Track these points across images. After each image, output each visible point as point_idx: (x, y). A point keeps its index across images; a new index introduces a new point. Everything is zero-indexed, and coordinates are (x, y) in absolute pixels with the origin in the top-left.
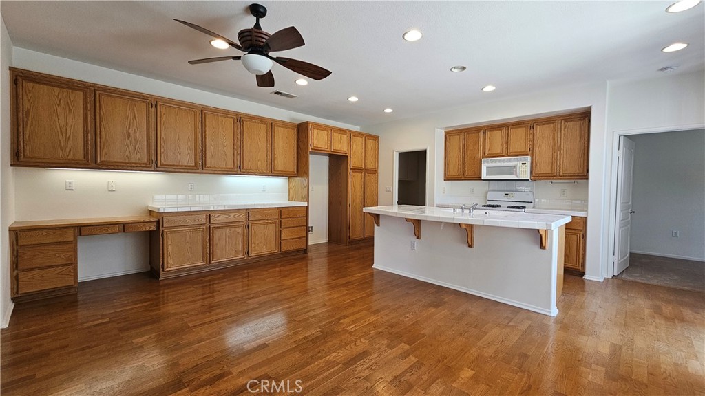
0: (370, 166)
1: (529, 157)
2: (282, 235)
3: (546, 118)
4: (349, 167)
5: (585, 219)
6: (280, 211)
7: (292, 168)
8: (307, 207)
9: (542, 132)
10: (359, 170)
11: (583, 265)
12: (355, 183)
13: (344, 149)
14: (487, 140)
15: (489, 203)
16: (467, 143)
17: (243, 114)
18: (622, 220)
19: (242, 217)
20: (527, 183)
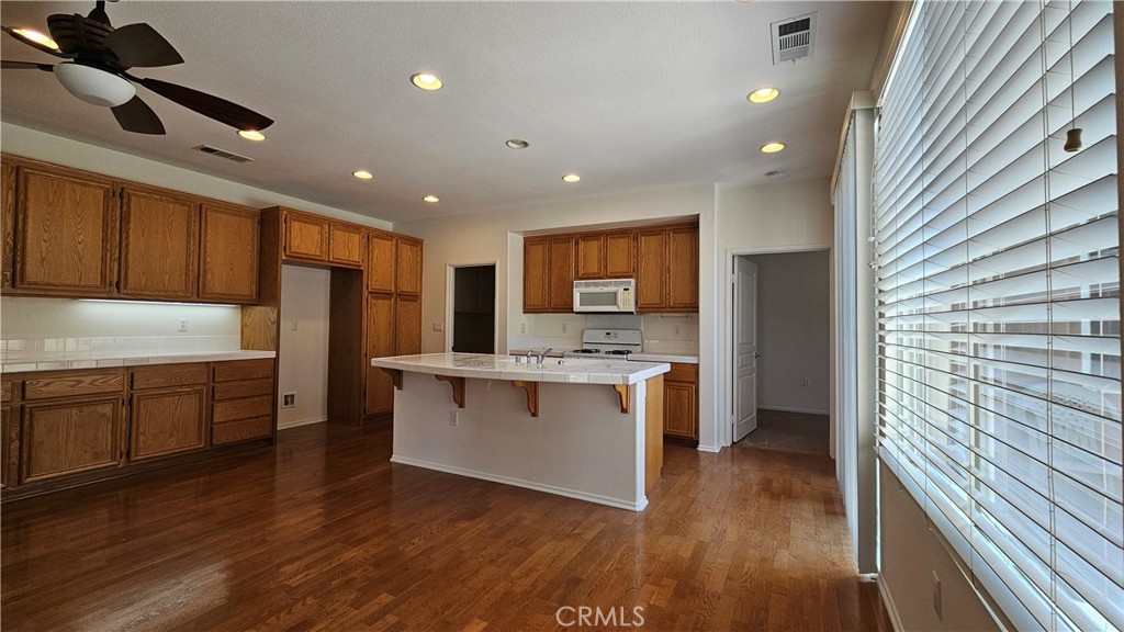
0: (406, 287)
1: (633, 281)
2: (215, 415)
3: (652, 227)
4: (365, 287)
5: (696, 366)
6: (213, 370)
7: (246, 287)
8: (276, 360)
9: (649, 245)
10: (387, 295)
11: (697, 431)
12: (376, 316)
13: (356, 257)
14: (581, 254)
15: (586, 347)
16: (554, 258)
17: (130, 183)
18: (742, 367)
19: (115, 383)
20: (631, 316)
